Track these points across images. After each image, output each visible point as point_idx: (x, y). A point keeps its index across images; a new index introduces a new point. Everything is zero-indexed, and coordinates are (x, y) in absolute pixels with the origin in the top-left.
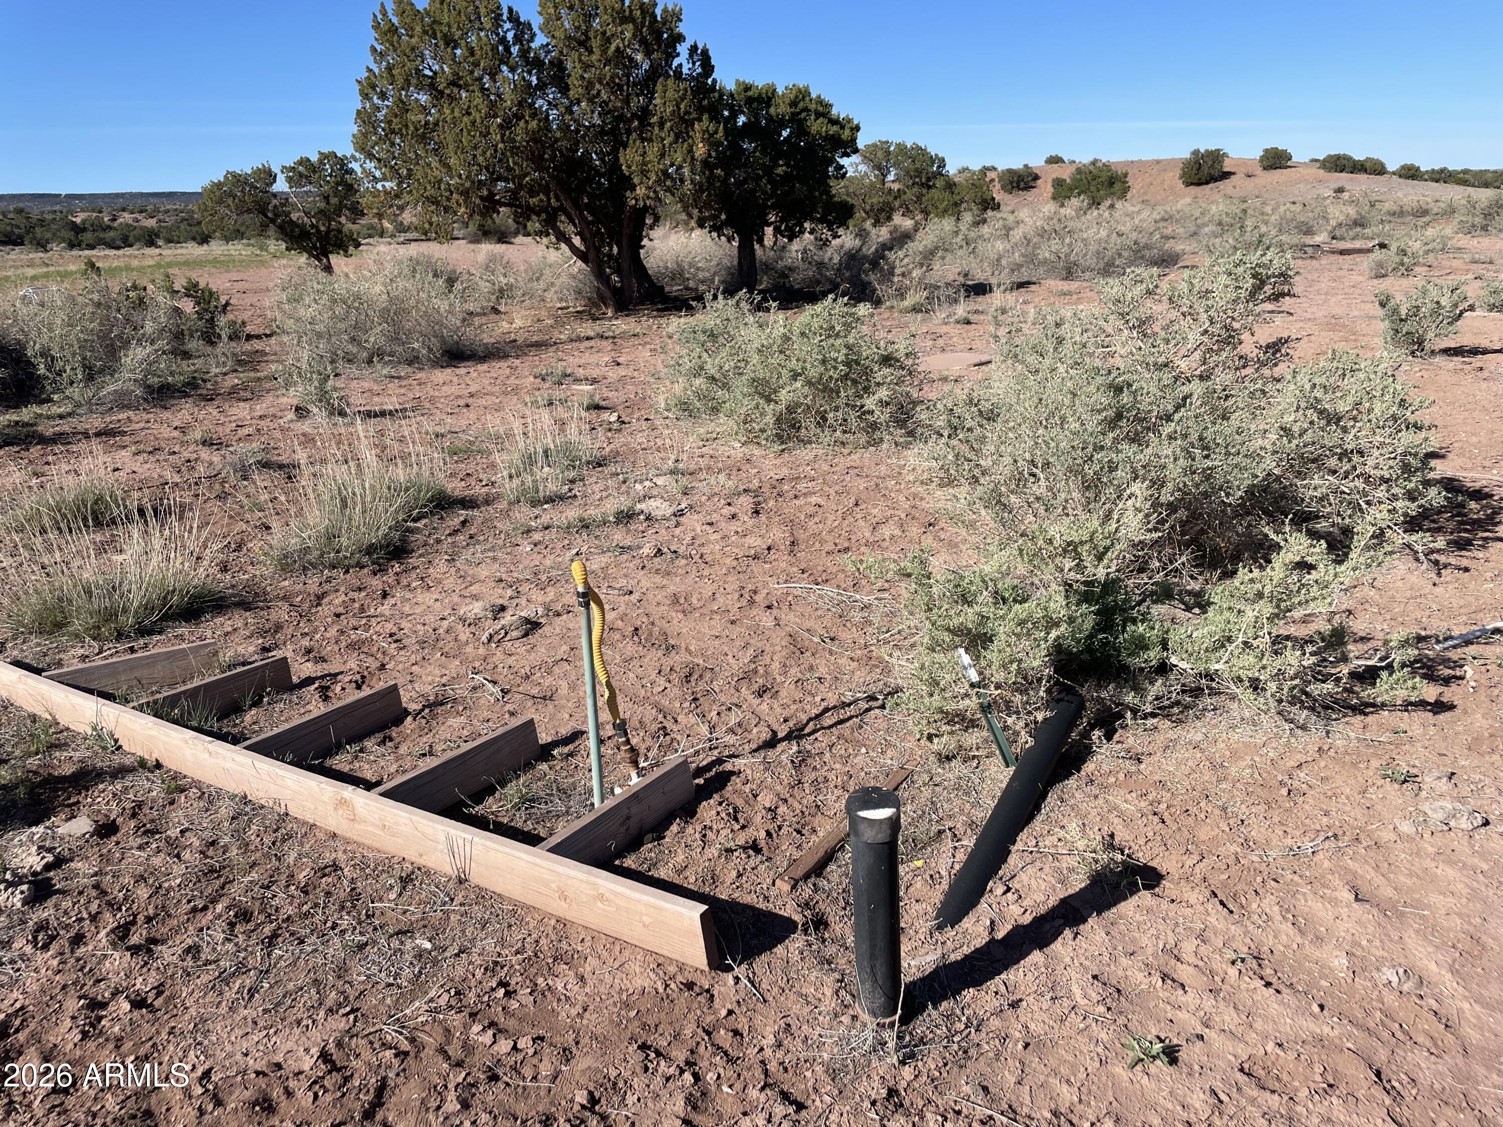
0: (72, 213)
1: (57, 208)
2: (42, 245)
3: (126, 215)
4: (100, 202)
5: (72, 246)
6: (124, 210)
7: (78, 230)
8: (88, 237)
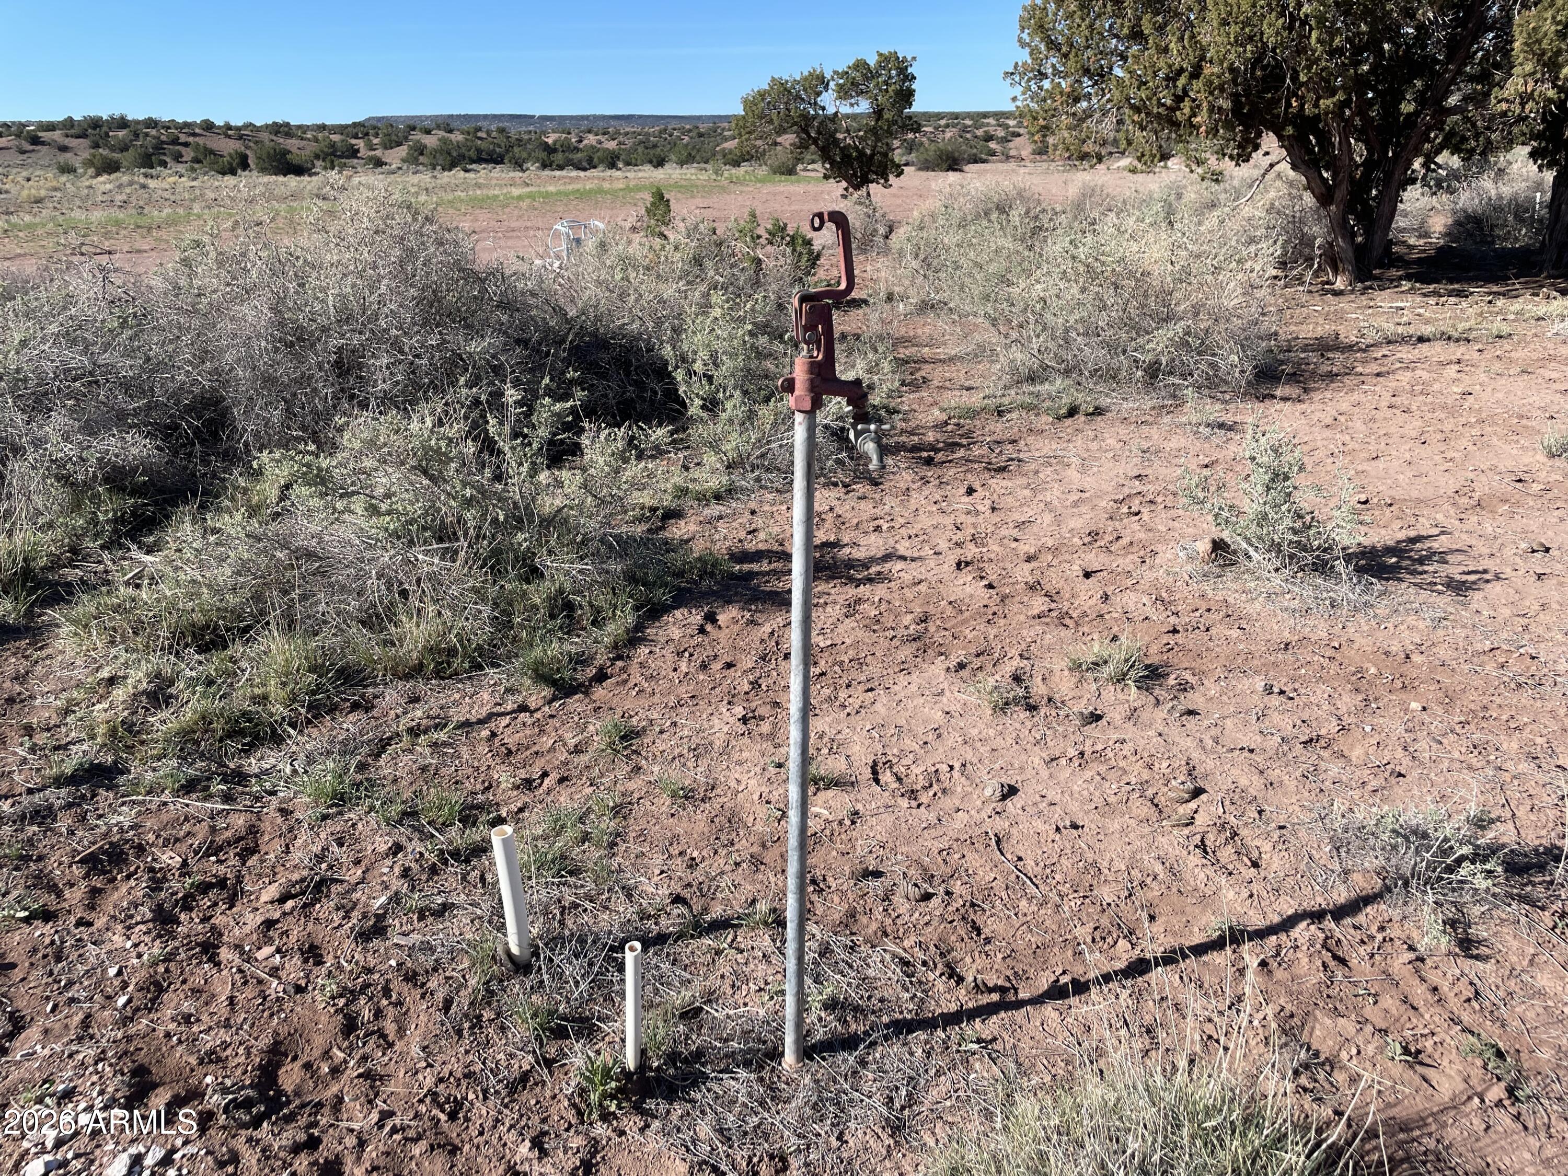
0: (545, 133)
1: (531, 128)
2: (519, 165)
3: (591, 136)
4: (568, 124)
5: (544, 166)
6: (589, 132)
7: (550, 150)
8: (559, 157)
